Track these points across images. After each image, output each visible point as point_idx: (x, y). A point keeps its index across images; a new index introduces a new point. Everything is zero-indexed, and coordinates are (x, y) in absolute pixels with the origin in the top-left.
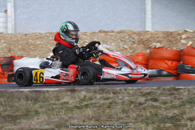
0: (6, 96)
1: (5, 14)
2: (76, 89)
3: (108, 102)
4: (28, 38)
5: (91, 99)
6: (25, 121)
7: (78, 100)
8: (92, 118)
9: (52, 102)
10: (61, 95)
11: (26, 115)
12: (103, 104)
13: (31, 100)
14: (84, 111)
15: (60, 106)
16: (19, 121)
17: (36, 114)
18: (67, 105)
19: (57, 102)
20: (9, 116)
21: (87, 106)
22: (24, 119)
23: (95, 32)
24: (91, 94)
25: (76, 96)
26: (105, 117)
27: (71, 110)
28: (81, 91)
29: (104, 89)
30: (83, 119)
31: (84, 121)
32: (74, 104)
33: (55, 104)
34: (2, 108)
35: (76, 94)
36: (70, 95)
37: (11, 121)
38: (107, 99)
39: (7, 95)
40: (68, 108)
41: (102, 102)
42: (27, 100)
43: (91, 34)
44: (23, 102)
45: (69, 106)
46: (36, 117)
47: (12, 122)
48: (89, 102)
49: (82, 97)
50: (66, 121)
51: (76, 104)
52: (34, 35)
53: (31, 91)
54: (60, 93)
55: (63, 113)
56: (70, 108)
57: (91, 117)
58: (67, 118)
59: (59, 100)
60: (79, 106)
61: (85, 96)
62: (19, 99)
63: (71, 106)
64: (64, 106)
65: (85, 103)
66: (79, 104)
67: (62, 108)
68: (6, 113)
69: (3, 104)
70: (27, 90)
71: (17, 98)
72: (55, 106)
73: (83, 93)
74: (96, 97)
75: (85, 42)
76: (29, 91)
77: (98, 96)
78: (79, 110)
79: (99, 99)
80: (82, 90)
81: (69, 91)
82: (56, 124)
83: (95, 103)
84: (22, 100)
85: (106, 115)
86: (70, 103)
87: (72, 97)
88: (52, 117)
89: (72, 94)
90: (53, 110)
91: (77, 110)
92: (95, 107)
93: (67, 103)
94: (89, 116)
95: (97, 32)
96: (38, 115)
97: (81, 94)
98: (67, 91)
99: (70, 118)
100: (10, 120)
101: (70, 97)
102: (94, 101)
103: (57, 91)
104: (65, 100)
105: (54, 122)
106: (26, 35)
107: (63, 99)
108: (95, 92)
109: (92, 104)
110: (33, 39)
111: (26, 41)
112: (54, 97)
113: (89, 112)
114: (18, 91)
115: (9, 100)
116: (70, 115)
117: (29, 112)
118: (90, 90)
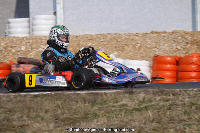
0: (63, 98)
1: (55, 16)
4: (80, 40)
5: (151, 101)
6: (85, 124)
10: (120, 97)
11: (85, 118)
12: (164, 106)
13: (89, 103)
15: (119, 108)
16: (78, 124)
17: (96, 116)
18: (126, 107)
19: (115, 105)
20: (67, 119)
21: (147, 108)
22: (84, 122)
23: (147, 33)
24: (150, 96)
27: (131, 112)
29: (164, 91)
30: (144, 121)
31: (145, 123)
32: (133, 106)
33: (113, 106)
34: (60, 111)
35: (135, 96)
36: (129, 97)
37: (70, 124)
39: (65, 97)
40: (127, 110)
41: (162, 103)
42: (85, 103)
43: (143, 35)
44: (81, 105)
46: (96, 120)
47: (72, 125)
49: (141, 99)
50: (127, 123)
52: (85, 36)
53: (88, 93)
54: (118, 95)
55: (123, 115)
56: (130, 110)
57: (152, 119)
58: (128, 120)
59: (117, 102)
60: (138, 108)
61: (144, 98)
62: (77, 102)
63: (130, 108)
64: (123, 108)
65: (145, 105)
66: (139, 106)
67: (121, 110)
68: (65, 116)
69: (61, 106)
70: (84, 92)
71: (74, 101)
72: (113, 109)
73: (142, 95)
74: (155, 99)
75: (138, 43)
76: (86, 93)
77: (158, 98)
78: (139, 112)
79: (158, 101)
80: (141, 92)
82: (116, 126)
83: (155, 105)
84: (80, 103)
86: (129, 105)
87: (131, 99)
88: (112, 119)
89: (131, 96)
90: (112, 112)
91: (137, 112)
92: (156, 109)
93: (126, 105)
94: (150, 118)
95: (149, 33)
96: (97, 117)
97: (140, 96)
100: (69, 122)
101: (129, 99)
102: (153, 103)
104: (124, 102)
106: (77, 37)
107: (122, 101)
109: (152, 106)
110: (84, 41)
111: (78, 43)
113: (150, 114)
114: (75, 94)
115: (67, 102)
116: (130, 117)
117: (88, 114)
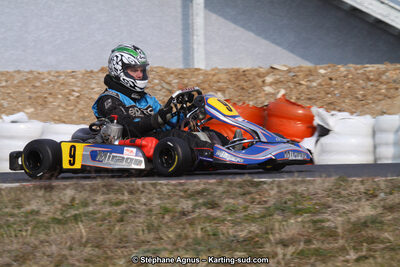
2: (54, 184)
3: (119, 209)
5: (85, 204)
7: (59, 206)
8: (87, 242)
9: (7, 210)
10: (25, 196)
12: (109, 213)
14: (71, 230)
15: (23, 219)
18: (37, 217)
19: (16, 211)
21: (76, 218)
23: (92, 72)
24: (84, 195)
25: (54, 198)
26: (114, 240)
27: (46, 226)
28: (64, 189)
29: (112, 185)
30: (69, 244)
31: (71, 249)
32: (50, 215)
33: (12, 215)
35: (55, 195)
36: (44, 197)
38: (118, 204)
40: (38, 222)
41: (107, 209)
43: (84, 75)
45: (42, 218)
48: (81, 210)
49: (67, 201)
50: (36, 247)
51: (55, 213)
54: (22, 192)
55: (29, 232)
56: (43, 222)
57: (84, 240)
58: (37, 243)
59: (20, 206)
60: (61, 217)
61: (73, 199)
63: (45, 218)
64: (31, 218)
65: (74, 212)
66: (62, 214)
67: (26, 223)
72: (12, 220)
73: (70, 192)
74: (94, 201)
75: (74, 91)
77: (100, 198)
78: (60, 227)
79: (100, 204)
80: (67, 187)
81: (41, 188)
82: (14, 254)
83: (94, 213)
85: (115, 236)
86: (42, 212)
87: (46, 201)
88: (7, 241)
89: (47, 194)
90: (8, 226)
91: (56, 226)
92: (94, 220)
93: (37, 213)
94: (81, 237)
95: (96, 70)
97: (65, 194)
98: (35, 188)
99: (42, 242)
101: (42, 201)
102: (90, 209)
103: (17, 189)
104: (34, 206)
105: (9, 251)
107: (29, 204)
108: (94, 190)
109: (86, 214)
112: (10, 201)
113: (82, 229)
116: (42, 237)
118: (83, 186)
